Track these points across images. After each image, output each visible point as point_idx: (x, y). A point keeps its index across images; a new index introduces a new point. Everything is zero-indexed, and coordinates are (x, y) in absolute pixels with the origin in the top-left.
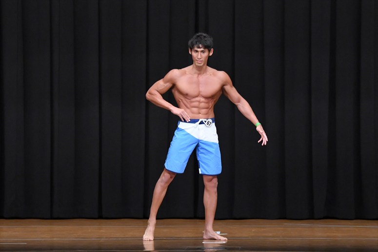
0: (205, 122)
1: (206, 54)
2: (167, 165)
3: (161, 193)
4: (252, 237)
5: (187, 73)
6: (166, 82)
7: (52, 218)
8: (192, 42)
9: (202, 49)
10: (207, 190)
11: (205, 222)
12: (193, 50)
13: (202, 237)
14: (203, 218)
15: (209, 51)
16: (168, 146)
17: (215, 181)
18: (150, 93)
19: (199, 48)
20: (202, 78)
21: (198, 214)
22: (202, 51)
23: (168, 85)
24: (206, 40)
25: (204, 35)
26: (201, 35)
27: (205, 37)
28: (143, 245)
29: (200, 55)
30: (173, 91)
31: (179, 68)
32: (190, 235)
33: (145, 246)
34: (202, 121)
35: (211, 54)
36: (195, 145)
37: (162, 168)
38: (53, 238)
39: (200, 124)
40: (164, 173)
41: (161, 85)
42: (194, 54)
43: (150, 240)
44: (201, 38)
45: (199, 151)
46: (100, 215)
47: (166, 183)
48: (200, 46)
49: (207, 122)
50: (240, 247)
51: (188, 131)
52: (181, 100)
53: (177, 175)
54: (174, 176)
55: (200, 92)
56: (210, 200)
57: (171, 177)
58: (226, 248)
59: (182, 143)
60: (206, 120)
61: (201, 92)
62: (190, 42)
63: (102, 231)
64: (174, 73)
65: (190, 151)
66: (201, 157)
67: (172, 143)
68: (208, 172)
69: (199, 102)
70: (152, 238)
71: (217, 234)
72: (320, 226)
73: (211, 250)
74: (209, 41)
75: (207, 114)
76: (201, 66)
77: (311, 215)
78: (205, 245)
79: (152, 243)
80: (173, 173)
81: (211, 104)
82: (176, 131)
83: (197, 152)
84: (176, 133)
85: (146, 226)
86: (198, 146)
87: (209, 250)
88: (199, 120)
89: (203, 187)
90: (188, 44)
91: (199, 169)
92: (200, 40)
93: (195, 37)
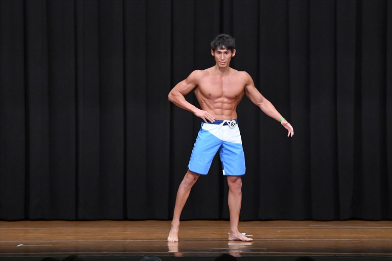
0: (229, 123)
1: (229, 56)
2: (191, 166)
3: (185, 194)
4: (277, 238)
5: (210, 73)
6: (189, 83)
7: (77, 220)
8: (215, 44)
9: (225, 50)
10: (231, 191)
11: (230, 223)
12: (216, 51)
13: (228, 238)
14: (228, 219)
15: (232, 52)
16: (192, 147)
17: (239, 181)
18: (172, 94)
19: (222, 49)
20: (225, 79)
21: (223, 216)
22: (226, 53)
23: (191, 86)
24: (228, 41)
25: (227, 36)
26: (223, 36)
27: (227, 38)
28: (168, 247)
29: (223, 56)
30: (195, 92)
31: (202, 68)
32: (215, 236)
33: (169, 248)
34: (226, 123)
35: (234, 55)
36: (219, 146)
37: (185, 169)
38: (79, 239)
39: (224, 125)
40: (188, 175)
41: (183, 86)
42: (217, 56)
43: (175, 242)
44: (224, 39)
45: (223, 152)
46: (126, 216)
47: (190, 184)
48: (224, 47)
49: (231, 123)
50: (265, 249)
51: (212, 132)
52: (204, 101)
53: (201, 176)
54: (197, 177)
55: (223, 92)
56: (235, 201)
57: (195, 179)
58: (251, 250)
59: (206, 145)
60: (230, 121)
61: (225, 92)
62: (212, 44)
63: (127, 232)
64: (197, 74)
65: (213, 153)
66: (225, 158)
67: (196, 144)
68: (232, 173)
69: (223, 102)
70: (177, 240)
71: (243, 236)
72: (345, 227)
73: (236, 251)
74: (232, 42)
75: (230, 115)
76: (224, 68)
77: (337, 216)
78: (230, 247)
79: (177, 244)
80: (197, 174)
81: (234, 105)
82: (199, 132)
83: (221, 154)
84: (200, 134)
85: (170, 227)
86: (221, 147)
87: (234, 251)
88: (223, 121)
89: (228, 188)
90: (210, 45)
91: (223, 171)
92: (222, 41)
93: (217, 38)
